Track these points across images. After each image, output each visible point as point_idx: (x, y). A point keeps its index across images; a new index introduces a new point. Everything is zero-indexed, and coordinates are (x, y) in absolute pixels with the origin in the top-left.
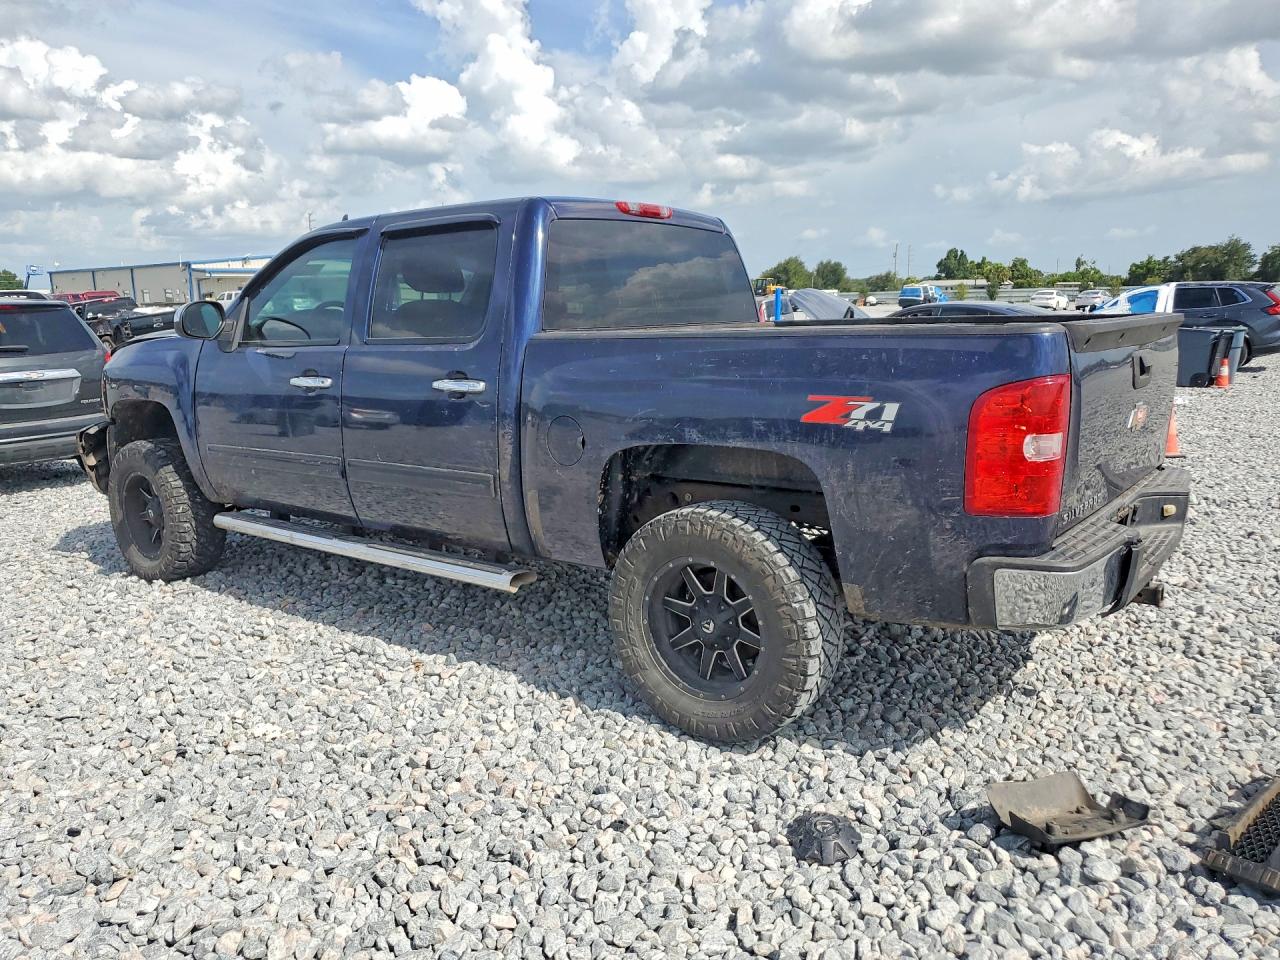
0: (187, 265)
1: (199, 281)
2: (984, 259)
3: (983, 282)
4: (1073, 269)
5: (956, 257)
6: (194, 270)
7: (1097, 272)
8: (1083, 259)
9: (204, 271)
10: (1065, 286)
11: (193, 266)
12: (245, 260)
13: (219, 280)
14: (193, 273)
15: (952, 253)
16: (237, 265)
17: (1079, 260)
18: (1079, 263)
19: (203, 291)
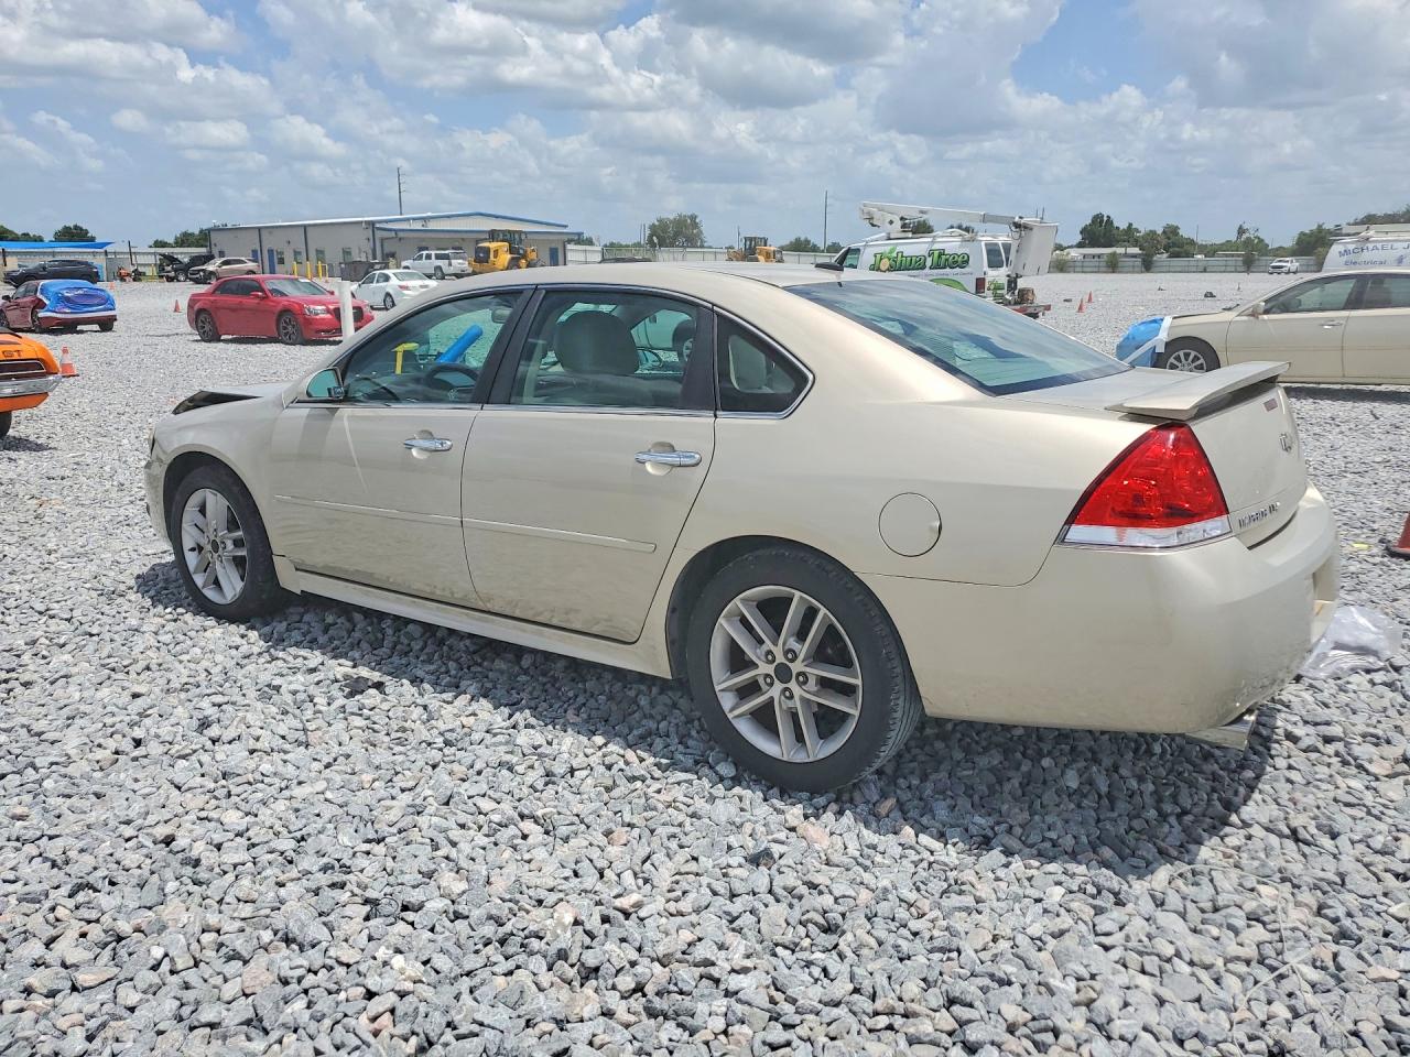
0: (371, 223)
2: (1130, 225)
3: (1136, 250)
4: (1233, 237)
5: (1102, 221)
6: (380, 229)
7: (1261, 241)
8: (1245, 227)
10: (1227, 256)
11: (378, 226)
14: (378, 232)
15: (1098, 219)
17: (1240, 227)
18: (1241, 231)
19: (387, 250)
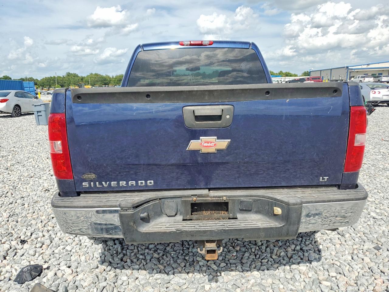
0: (347, 67)
1: (350, 72)
6: (349, 69)
9: (352, 69)
11: (349, 68)
12: (368, 65)
13: (357, 72)
14: (349, 70)
16: (365, 67)
